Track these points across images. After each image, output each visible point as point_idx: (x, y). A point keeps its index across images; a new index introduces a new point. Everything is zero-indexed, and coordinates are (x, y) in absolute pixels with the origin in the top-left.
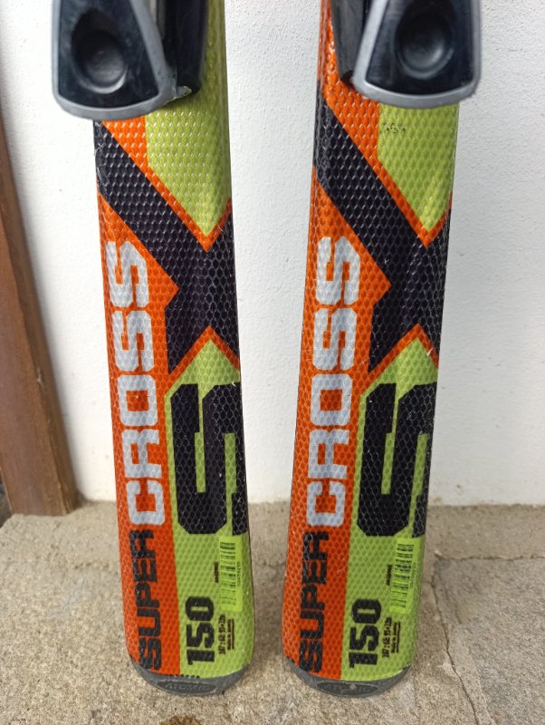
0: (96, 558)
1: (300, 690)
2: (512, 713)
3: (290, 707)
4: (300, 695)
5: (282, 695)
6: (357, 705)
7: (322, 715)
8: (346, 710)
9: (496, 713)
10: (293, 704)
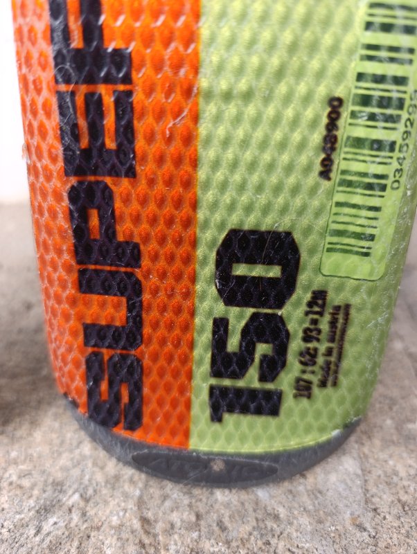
1: (102, 468)
3: (70, 503)
5: (59, 476)
6: (227, 505)
7: (137, 524)
8: (198, 516)
10: (77, 496)
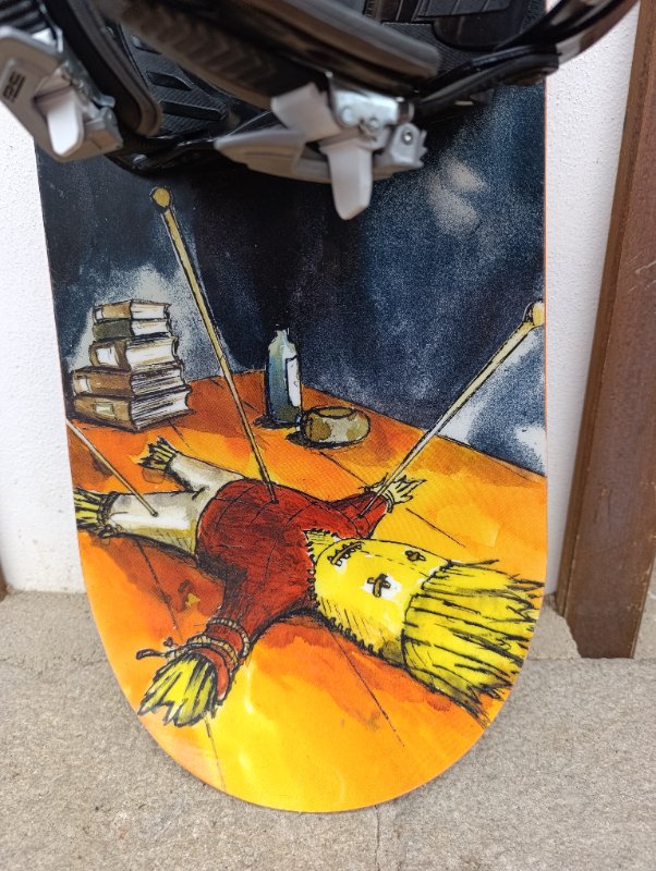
0: (13, 653)
2: (418, 828)
4: (192, 802)
9: (401, 827)
